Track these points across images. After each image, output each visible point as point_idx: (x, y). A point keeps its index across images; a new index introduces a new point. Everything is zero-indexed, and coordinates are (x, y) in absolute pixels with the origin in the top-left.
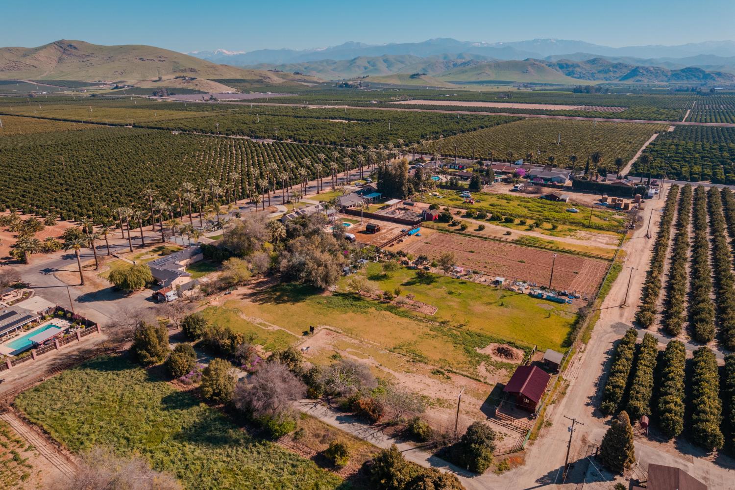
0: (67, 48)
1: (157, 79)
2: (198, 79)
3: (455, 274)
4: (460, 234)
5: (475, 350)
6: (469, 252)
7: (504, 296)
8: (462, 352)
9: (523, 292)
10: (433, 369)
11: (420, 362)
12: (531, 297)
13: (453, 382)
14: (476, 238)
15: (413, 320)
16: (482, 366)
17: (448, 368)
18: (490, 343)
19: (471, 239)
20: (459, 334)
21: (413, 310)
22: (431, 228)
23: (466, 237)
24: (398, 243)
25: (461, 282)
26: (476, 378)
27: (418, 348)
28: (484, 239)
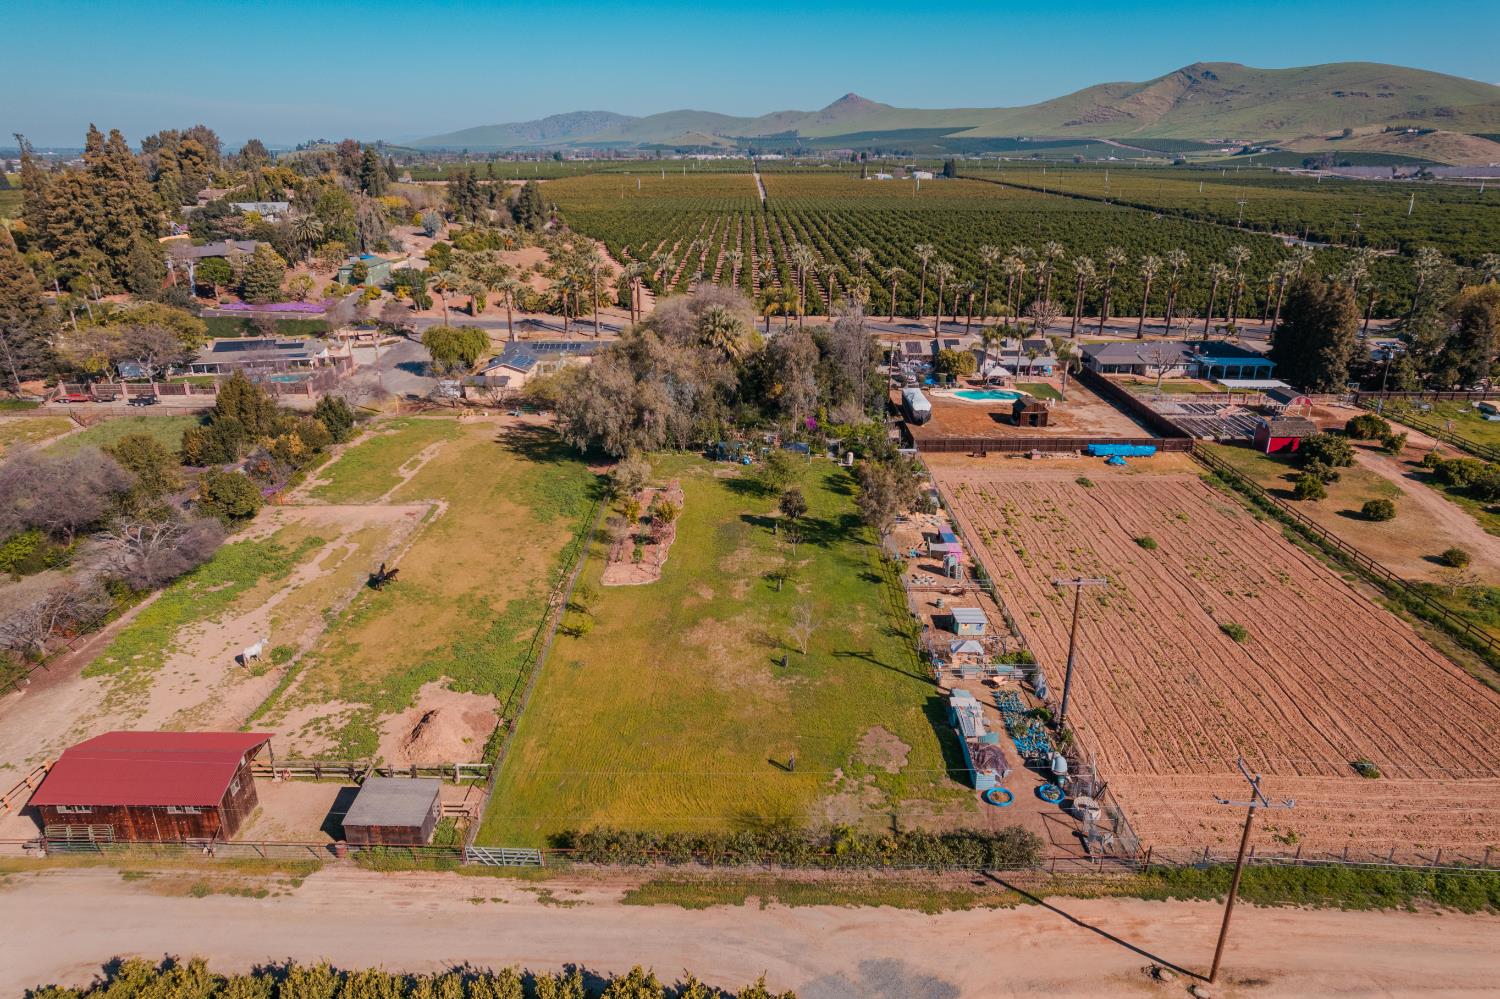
0: (1201, 79)
1: (1340, 133)
2: (1440, 132)
3: (919, 556)
4: (1255, 500)
5: (433, 680)
6: (1137, 541)
7: (867, 656)
8: (410, 664)
9: (944, 683)
10: (299, 646)
11: (329, 625)
12: (923, 706)
13: (241, 683)
14: (1275, 527)
15: (552, 571)
16: (342, 708)
17: (311, 663)
18: (491, 695)
19: (1255, 521)
20: (516, 640)
21: (609, 559)
22: (1207, 462)
23: (1255, 512)
24: (1010, 457)
25: (873, 576)
26: (269, 710)
27: (402, 609)
28: (1296, 538)
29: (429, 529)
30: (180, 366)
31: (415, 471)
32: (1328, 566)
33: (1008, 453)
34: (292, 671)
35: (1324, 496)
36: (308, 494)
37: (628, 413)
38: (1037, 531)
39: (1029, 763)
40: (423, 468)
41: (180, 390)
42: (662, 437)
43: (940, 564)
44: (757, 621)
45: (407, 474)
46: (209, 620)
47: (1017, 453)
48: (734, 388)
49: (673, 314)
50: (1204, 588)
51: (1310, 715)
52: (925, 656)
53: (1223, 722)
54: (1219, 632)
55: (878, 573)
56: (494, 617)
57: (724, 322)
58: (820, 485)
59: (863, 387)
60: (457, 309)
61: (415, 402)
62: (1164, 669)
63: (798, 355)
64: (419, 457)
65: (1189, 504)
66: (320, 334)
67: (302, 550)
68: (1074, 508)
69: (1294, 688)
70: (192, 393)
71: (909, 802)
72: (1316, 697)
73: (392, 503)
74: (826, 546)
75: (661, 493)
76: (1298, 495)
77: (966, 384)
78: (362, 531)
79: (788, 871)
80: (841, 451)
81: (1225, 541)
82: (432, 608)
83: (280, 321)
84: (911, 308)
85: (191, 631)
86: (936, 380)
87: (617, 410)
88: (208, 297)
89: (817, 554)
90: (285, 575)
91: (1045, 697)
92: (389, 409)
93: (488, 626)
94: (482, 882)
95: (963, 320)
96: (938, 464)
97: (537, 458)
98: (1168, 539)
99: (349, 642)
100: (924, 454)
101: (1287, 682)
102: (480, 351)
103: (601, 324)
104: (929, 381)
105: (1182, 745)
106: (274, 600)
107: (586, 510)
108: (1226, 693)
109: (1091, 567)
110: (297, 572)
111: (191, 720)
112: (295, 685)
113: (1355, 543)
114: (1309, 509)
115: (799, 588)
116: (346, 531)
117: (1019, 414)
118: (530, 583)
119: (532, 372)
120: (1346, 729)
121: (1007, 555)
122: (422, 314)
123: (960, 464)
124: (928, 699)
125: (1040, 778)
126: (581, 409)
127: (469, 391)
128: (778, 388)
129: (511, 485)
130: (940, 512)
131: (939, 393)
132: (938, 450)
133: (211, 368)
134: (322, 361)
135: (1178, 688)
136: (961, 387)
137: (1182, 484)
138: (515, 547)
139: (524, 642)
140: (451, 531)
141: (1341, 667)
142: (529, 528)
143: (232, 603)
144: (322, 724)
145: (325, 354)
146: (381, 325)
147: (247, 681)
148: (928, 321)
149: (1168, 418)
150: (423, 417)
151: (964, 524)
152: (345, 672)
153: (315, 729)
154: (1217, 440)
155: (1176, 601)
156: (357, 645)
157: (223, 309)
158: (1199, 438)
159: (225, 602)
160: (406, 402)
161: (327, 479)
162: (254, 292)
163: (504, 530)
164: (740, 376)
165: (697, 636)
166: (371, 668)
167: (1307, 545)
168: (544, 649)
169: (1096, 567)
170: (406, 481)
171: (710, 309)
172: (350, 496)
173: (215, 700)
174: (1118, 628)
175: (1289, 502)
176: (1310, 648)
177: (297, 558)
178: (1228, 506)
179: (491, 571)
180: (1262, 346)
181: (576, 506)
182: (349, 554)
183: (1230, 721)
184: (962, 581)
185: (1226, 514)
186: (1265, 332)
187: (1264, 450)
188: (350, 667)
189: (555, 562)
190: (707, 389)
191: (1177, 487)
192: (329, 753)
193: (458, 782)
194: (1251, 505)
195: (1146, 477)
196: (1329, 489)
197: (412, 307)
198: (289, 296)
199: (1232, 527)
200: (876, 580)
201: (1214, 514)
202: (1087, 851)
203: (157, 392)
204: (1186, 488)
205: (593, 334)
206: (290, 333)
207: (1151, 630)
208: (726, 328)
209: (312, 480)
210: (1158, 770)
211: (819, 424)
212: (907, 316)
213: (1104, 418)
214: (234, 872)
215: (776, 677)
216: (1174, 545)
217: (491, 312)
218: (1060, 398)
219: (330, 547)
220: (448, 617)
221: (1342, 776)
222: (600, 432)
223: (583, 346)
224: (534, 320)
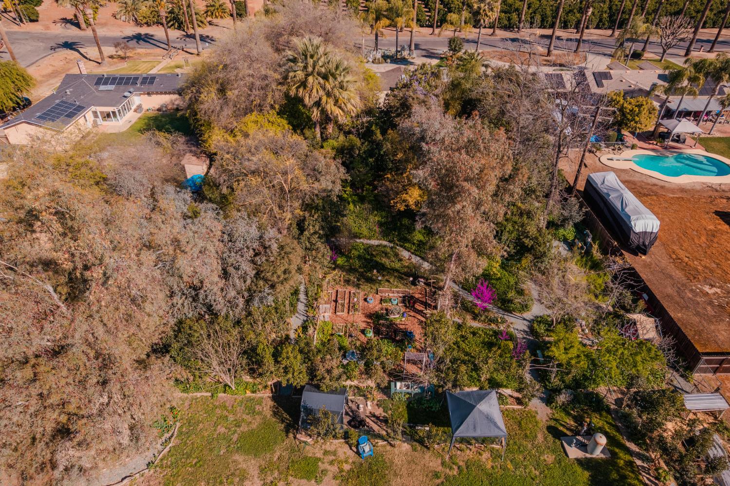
57: (321, 66)
60: (69, 21)
205: (196, 52)
223: (157, 80)
224: (146, 34)
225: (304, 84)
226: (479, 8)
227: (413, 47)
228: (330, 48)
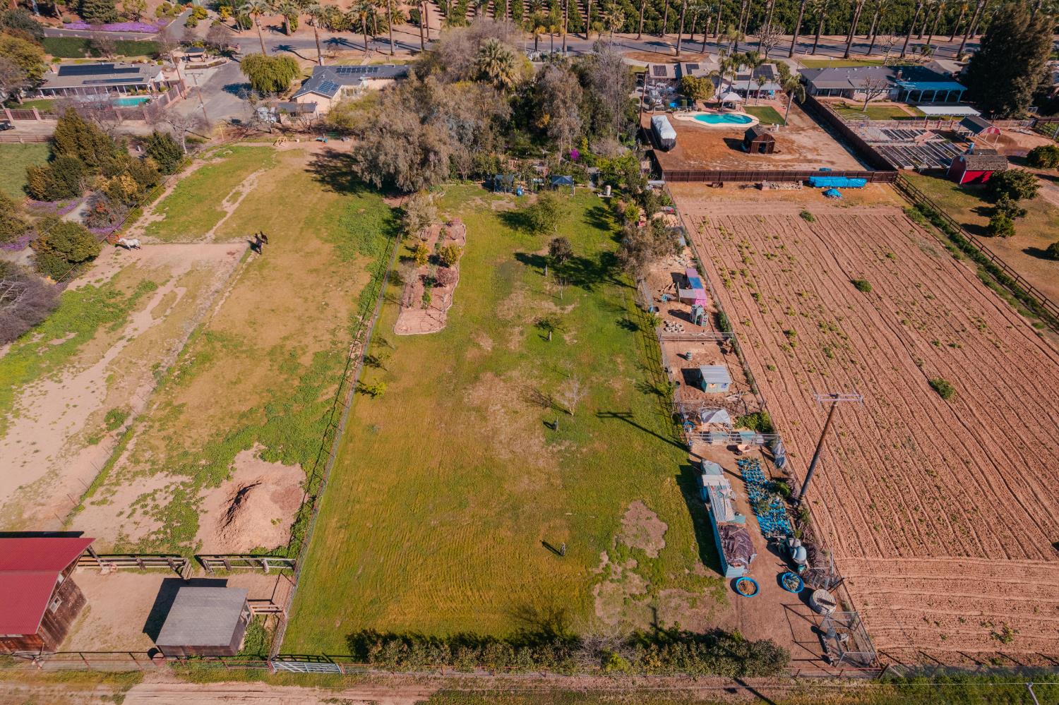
3: (669, 300)
4: (952, 237)
5: (247, 447)
6: (853, 282)
7: (626, 417)
8: (227, 429)
9: (695, 449)
10: (131, 408)
11: (158, 383)
12: (677, 477)
13: (77, 453)
14: (970, 267)
15: (352, 318)
16: (166, 481)
17: (140, 428)
18: (298, 465)
19: (953, 260)
20: (320, 400)
21: (402, 305)
22: (909, 194)
23: (953, 251)
24: (743, 187)
25: (631, 323)
26: (101, 485)
27: (220, 363)
28: (991, 280)
29: (247, 271)
30: (30, 89)
31: (237, 205)
32: (1019, 311)
33: (741, 183)
34: (124, 436)
35: (1013, 234)
36: (143, 231)
37: (415, 153)
38: (769, 270)
39: (772, 546)
40: (243, 201)
41: (31, 116)
42: (446, 172)
43: (688, 309)
44: (530, 376)
45: (229, 207)
46: (50, 378)
47: (748, 183)
48: (508, 118)
49: (453, 47)
50: (914, 336)
51: (1014, 486)
52: (677, 419)
53: (937, 495)
54: (929, 387)
55: (634, 319)
56: (302, 372)
57: (498, 55)
58: (583, 219)
59: (619, 117)
60: (274, 28)
61: (239, 128)
62: (883, 431)
63: (564, 94)
64: (241, 188)
65: (896, 242)
66: (156, 56)
67: (137, 295)
68: (799, 245)
69: (998, 455)
70: (43, 118)
71: (668, 591)
72: (1017, 464)
73: (216, 241)
74: (589, 288)
75: (447, 228)
76: (988, 232)
77: (703, 107)
78: (188, 274)
79: (561, 678)
80: (600, 182)
81: (930, 285)
82: (247, 361)
83: (118, 42)
84: (656, 26)
85: (36, 392)
86: (679, 103)
87: (406, 151)
88: (51, 16)
89: (581, 297)
90: (121, 325)
91: (783, 467)
92: (216, 136)
93: (296, 383)
94: (288, 693)
95: (699, 38)
96: (683, 195)
97: (340, 188)
98: (880, 281)
99: (175, 403)
100: (669, 183)
101: (992, 447)
102: (291, 77)
103: (396, 42)
104: (673, 105)
105: (903, 521)
106: (111, 354)
107: (382, 248)
108: (938, 460)
109: (816, 312)
110: (132, 322)
111: (30, 499)
112: (126, 454)
113: (1041, 285)
114: (1000, 247)
115: (567, 338)
116: (176, 273)
117: (749, 143)
118: (333, 332)
119: (337, 97)
120: (1046, 503)
121: (744, 298)
122: (245, 34)
123: (701, 195)
124: (682, 467)
125: (781, 562)
126: (374, 151)
127: (283, 118)
128: (546, 119)
129: (318, 219)
130: (687, 251)
131: (683, 117)
132: (682, 180)
133: (59, 91)
134: (157, 84)
135: (897, 454)
136: (699, 110)
137: (888, 218)
138: (320, 290)
139: (327, 401)
140: (265, 272)
141: (1037, 429)
142: (333, 268)
143: (73, 358)
144: (149, 501)
145: (161, 77)
146: (208, 46)
147: (83, 451)
148: (669, 38)
149: (874, 146)
150: (245, 144)
151: (705, 262)
152: (170, 439)
153: (143, 507)
154: (916, 170)
155: (890, 351)
156: (183, 405)
157: (67, 28)
158: (901, 167)
159: (65, 357)
160: (231, 128)
161: (161, 214)
162: (91, 13)
163: (311, 271)
164: (513, 103)
165: (477, 394)
166: (193, 433)
167: (998, 286)
168: (345, 410)
169: (821, 312)
170: (228, 215)
171: (487, 42)
172: (180, 233)
173: (54, 473)
174: (842, 383)
175: (981, 238)
176: (1009, 407)
177: (132, 304)
178: (929, 244)
179: (299, 318)
180: (950, 66)
181: (375, 243)
182: (178, 300)
183: (943, 493)
184: (707, 329)
185: (928, 252)
186: (953, 50)
187: (957, 181)
188: (175, 433)
189: (355, 307)
190: (485, 123)
191: (884, 221)
192: (153, 537)
193: (268, 571)
194: (948, 241)
195: (858, 211)
196: (1017, 224)
197: (235, 27)
198: (125, 16)
199: (934, 267)
200: (633, 327)
201: (916, 250)
202: (825, 650)
203: (11, 118)
204: (892, 222)
205: (389, 52)
206: (129, 54)
207: (870, 385)
208: (501, 60)
209: (148, 215)
210: (884, 552)
211: (581, 152)
212: (652, 33)
213: (820, 144)
214: (60, 687)
215: (548, 443)
216: (885, 287)
217: (303, 31)
218: (783, 122)
219: (162, 291)
220: (262, 370)
221: (1047, 559)
222: (392, 171)
223: (379, 69)
224: (340, 39)
225: (489, 64)
226: (609, 19)
227: (566, 49)
228: (503, 45)
